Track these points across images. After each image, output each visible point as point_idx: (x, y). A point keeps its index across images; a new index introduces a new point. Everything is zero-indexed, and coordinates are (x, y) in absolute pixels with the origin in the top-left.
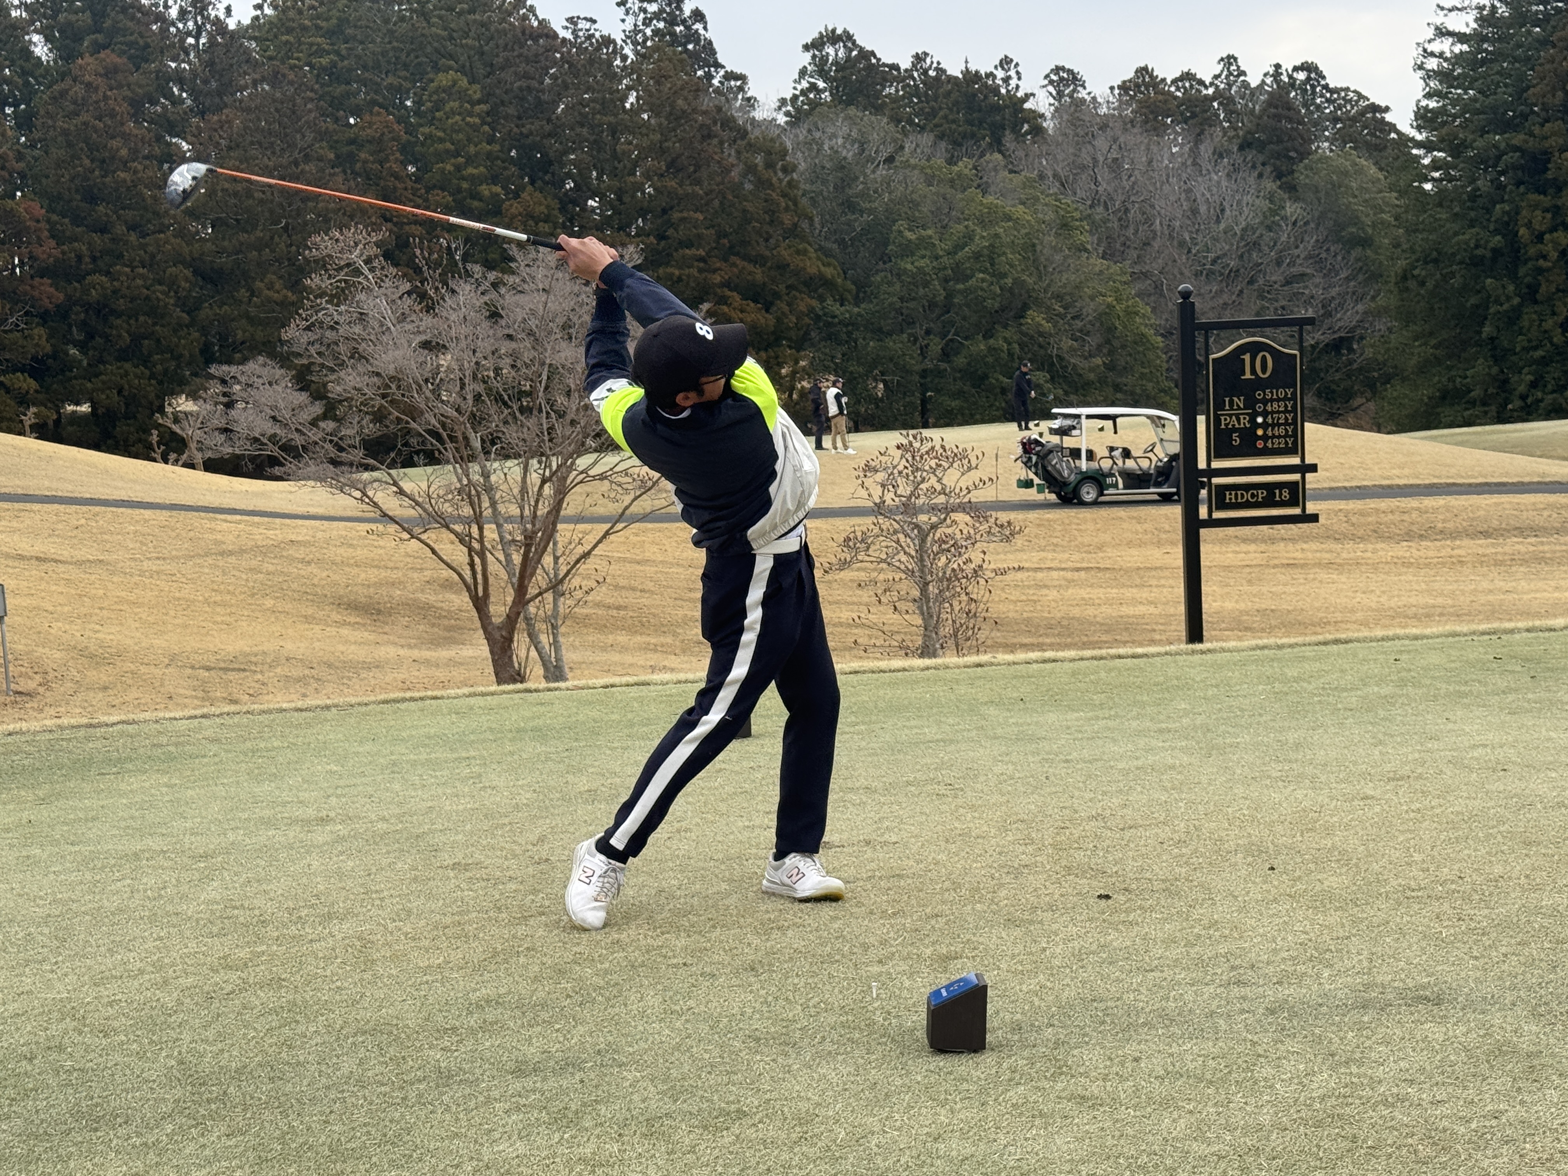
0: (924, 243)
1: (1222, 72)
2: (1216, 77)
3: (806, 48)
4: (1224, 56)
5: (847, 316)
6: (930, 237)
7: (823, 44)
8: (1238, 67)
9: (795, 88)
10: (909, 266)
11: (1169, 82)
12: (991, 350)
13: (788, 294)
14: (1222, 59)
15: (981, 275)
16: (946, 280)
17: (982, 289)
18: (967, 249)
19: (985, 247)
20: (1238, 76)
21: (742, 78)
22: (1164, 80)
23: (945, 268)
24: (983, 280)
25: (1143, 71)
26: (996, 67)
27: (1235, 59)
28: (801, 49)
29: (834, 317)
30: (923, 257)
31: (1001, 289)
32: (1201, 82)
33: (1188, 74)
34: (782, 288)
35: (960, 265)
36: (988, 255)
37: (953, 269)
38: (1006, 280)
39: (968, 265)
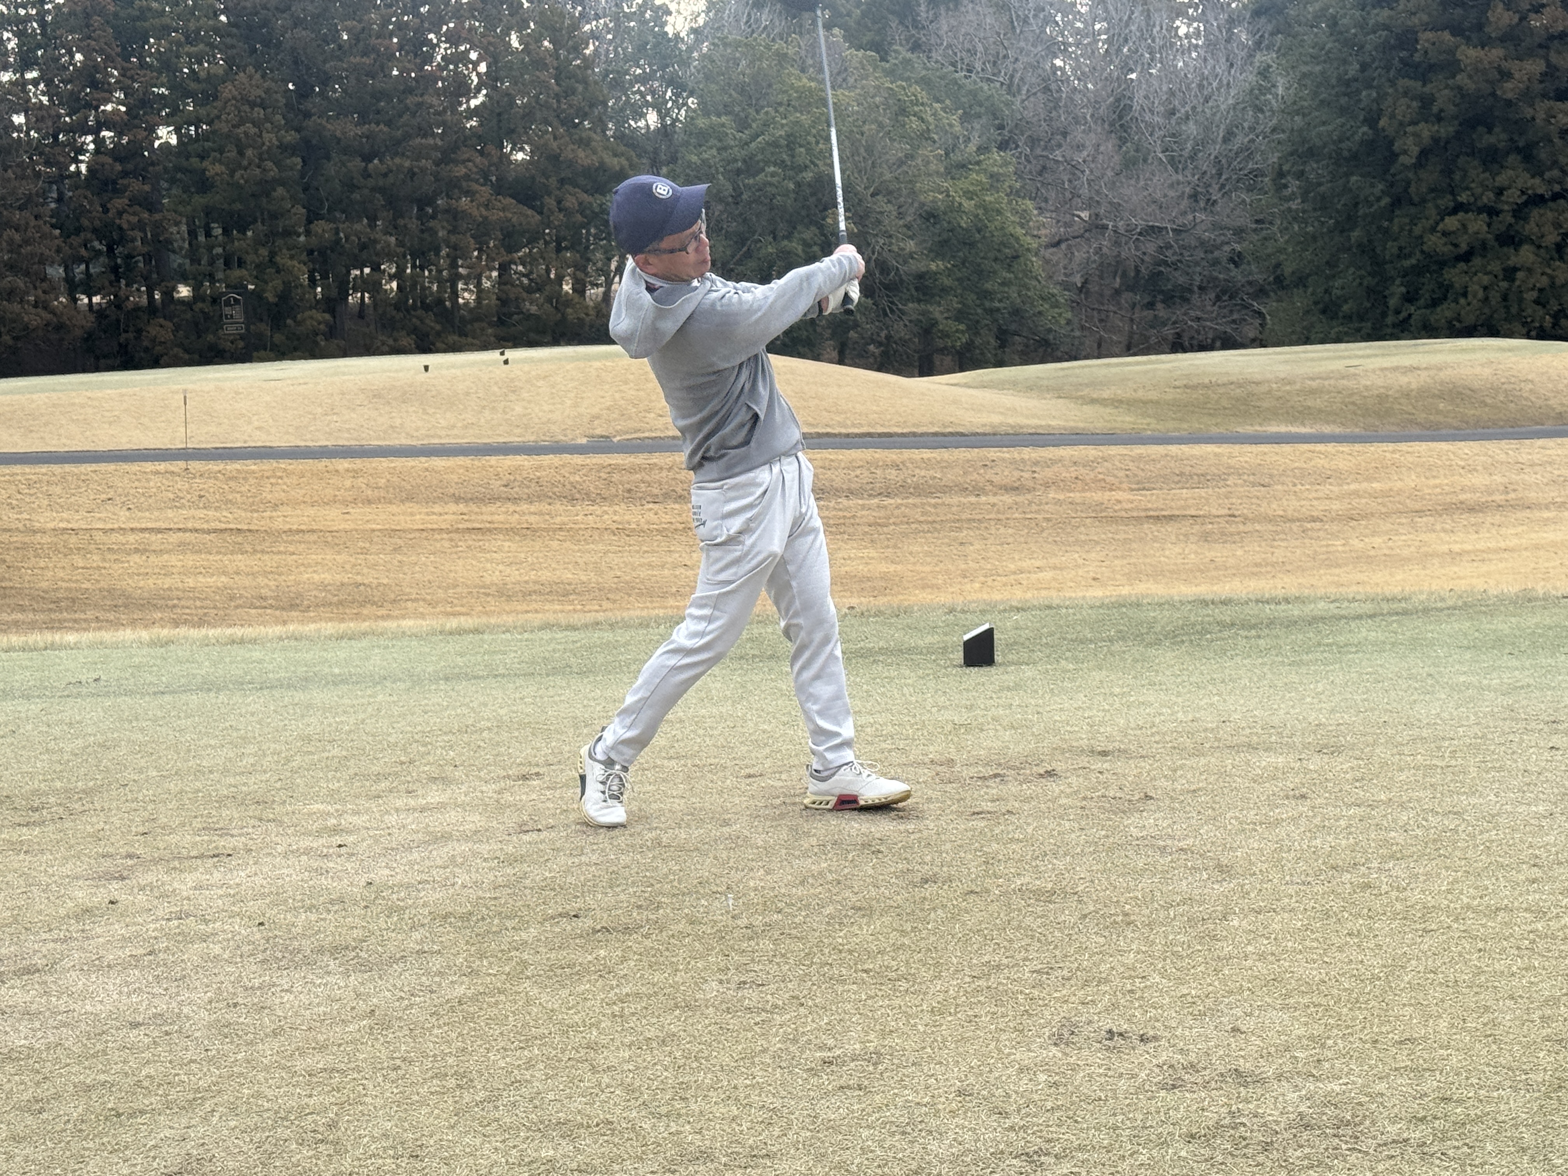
0: (717, 133)
6: (723, 125)
10: (694, 158)
13: (559, 189)
15: (772, 169)
16: (738, 172)
17: (771, 184)
18: (760, 139)
19: (781, 136)
23: (736, 161)
24: (773, 175)
30: (711, 148)
31: (797, 184)
34: (553, 182)
35: (752, 157)
36: (787, 146)
37: (744, 161)
38: (804, 174)
39: (760, 157)
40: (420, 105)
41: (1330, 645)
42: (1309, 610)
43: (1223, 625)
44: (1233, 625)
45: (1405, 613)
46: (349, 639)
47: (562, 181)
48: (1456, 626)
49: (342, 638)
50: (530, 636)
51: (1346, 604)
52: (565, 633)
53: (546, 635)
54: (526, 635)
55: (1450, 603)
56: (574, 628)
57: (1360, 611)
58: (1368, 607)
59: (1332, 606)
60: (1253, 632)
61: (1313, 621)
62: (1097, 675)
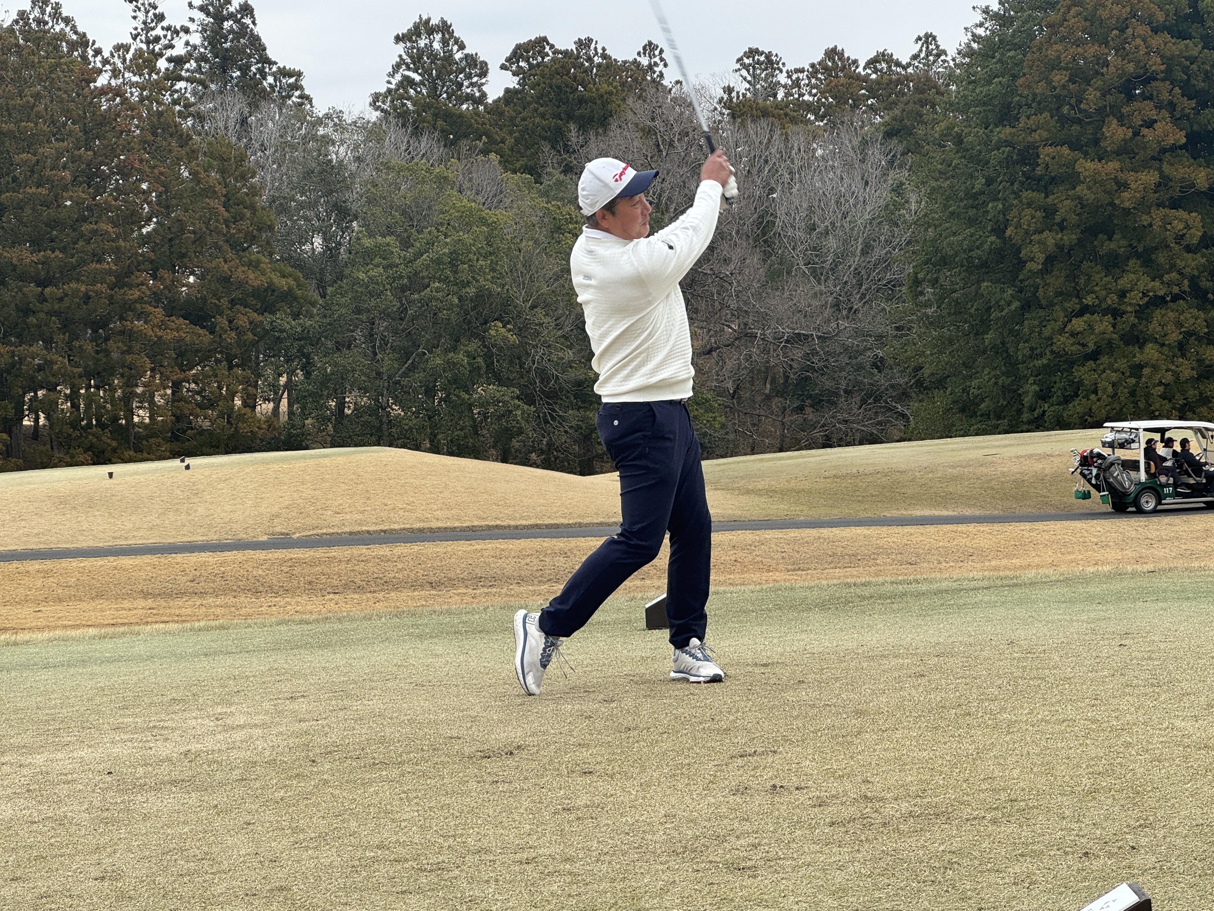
0: (382, 252)
1: (921, 51)
2: (915, 57)
3: (398, 39)
4: (922, 35)
5: (299, 329)
6: (388, 245)
7: (419, 35)
8: (938, 47)
9: (389, 82)
10: (362, 276)
11: (862, 64)
12: (451, 365)
13: (230, 309)
14: (919, 38)
15: (437, 284)
16: (403, 289)
18: (424, 256)
19: (444, 254)
20: (938, 56)
21: (299, 74)
22: (855, 62)
23: (401, 277)
24: (438, 290)
25: (832, 53)
26: (639, 54)
27: (934, 38)
28: (392, 40)
29: (282, 331)
30: (377, 266)
31: (460, 299)
32: (898, 64)
33: (883, 54)
34: (224, 302)
35: (416, 274)
36: (450, 263)
37: (409, 278)
38: (468, 289)
39: (425, 274)
40: (95, 232)
41: (953, 605)
42: (935, 586)
43: (863, 598)
44: (871, 597)
45: (1015, 585)
46: (111, 638)
47: (233, 302)
48: (1057, 591)
49: (104, 637)
50: (270, 629)
51: (966, 582)
52: (299, 626)
53: (283, 628)
54: (266, 629)
55: (1054, 578)
56: (308, 623)
57: (977, 586)
58: (986, 583)
59: (954, 584)
60: (889, 601)
61: (939, 592)
62: (758, 629)
